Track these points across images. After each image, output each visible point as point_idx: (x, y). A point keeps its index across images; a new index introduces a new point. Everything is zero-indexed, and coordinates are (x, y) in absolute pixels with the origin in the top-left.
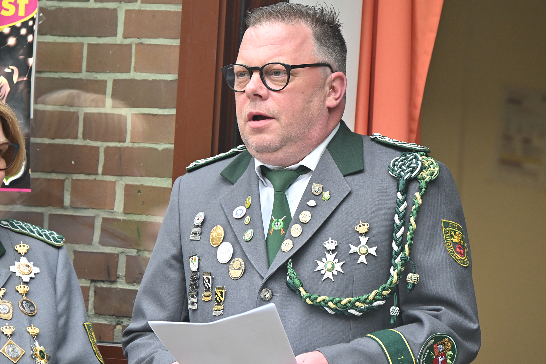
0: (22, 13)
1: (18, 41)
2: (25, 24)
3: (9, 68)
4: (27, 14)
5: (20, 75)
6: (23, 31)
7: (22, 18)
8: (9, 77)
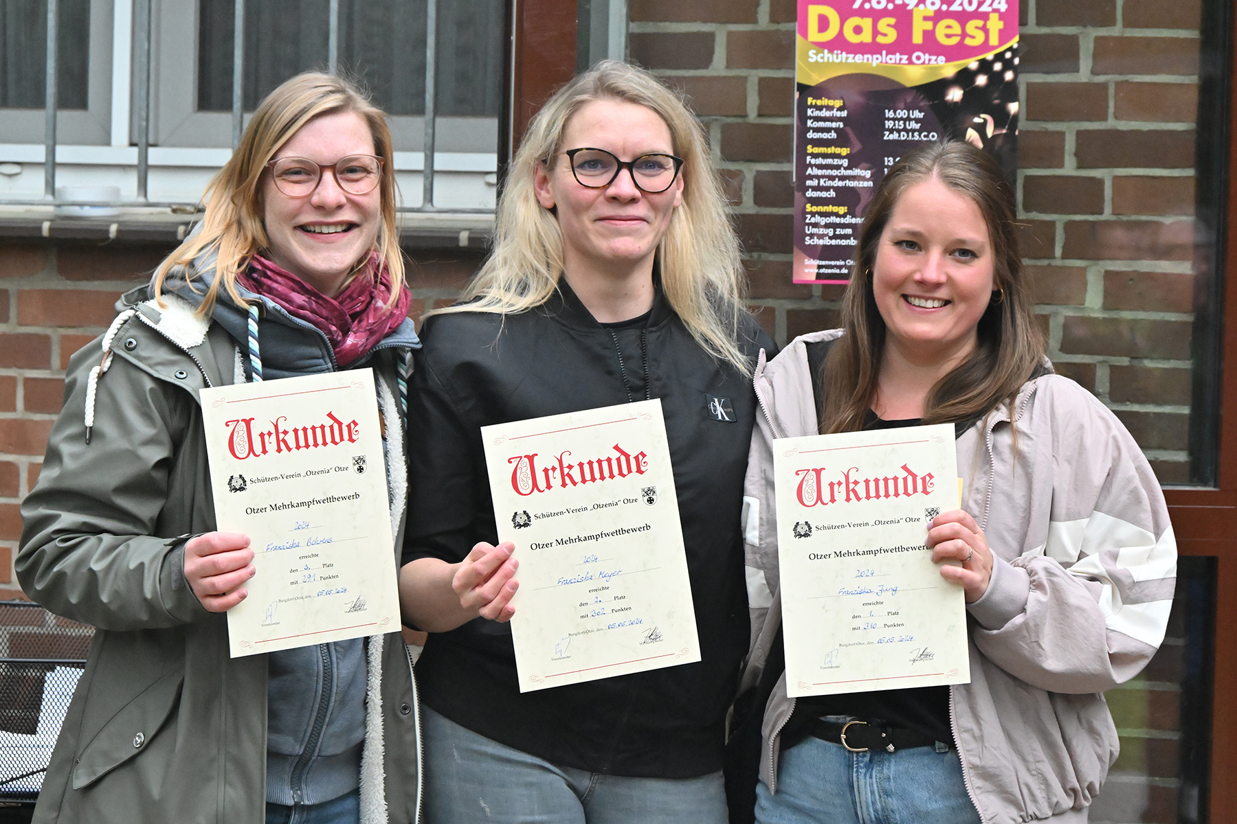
0: (994, 40)
1: (990, 79)
2: (999, 57)
3: (980, 117)
4: (1001, 43)
5: (996, 126)
6: (998, 66)
7: (994, 48)
8: (981, 129)
